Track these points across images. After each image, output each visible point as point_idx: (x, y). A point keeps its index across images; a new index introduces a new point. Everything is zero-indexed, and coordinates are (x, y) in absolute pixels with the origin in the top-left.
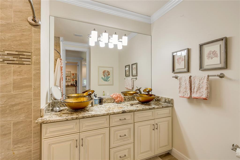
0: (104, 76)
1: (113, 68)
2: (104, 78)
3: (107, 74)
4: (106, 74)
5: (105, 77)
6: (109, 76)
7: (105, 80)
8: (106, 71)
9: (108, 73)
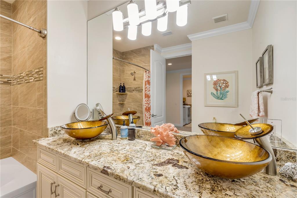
0: (217, 90)
1: (236, 73)
2: (215, 93)
3: (224, 87)
4: (220, 87)
5: (219, 92)
6: (227, 89)
7: (218, 98)
8: (220, 80)
9: (224, 85)
